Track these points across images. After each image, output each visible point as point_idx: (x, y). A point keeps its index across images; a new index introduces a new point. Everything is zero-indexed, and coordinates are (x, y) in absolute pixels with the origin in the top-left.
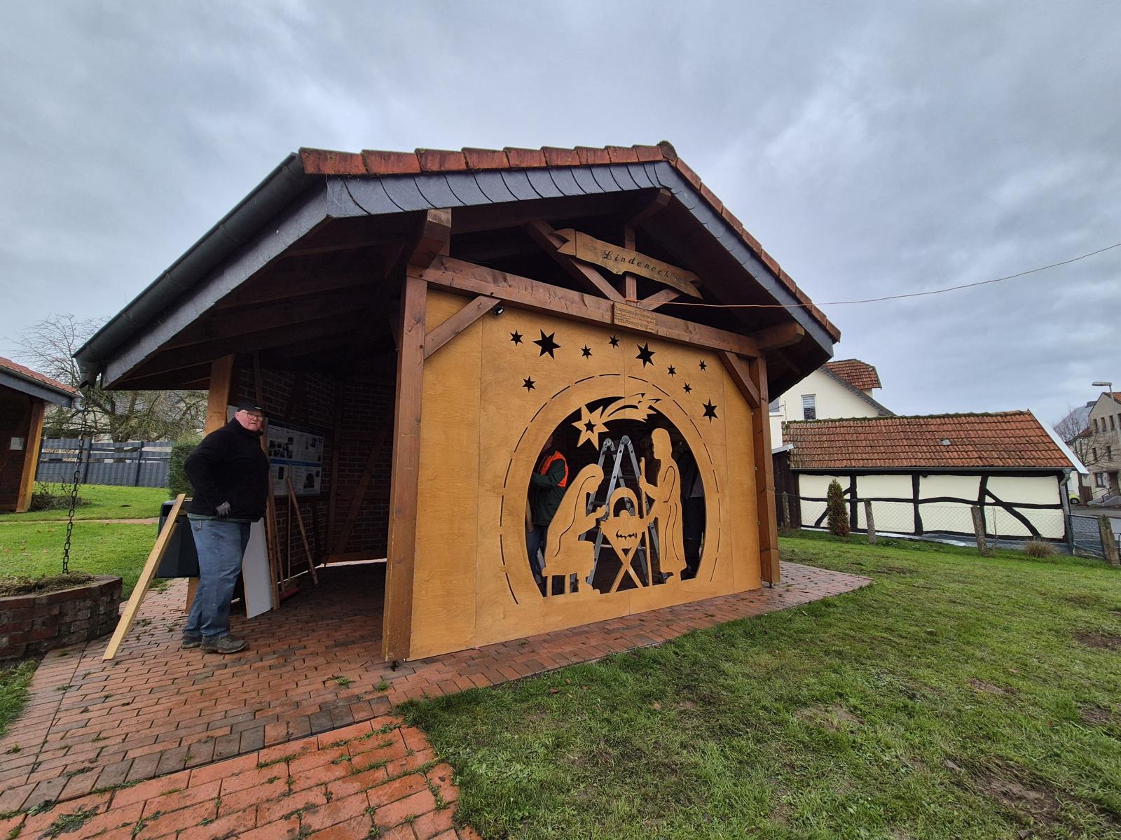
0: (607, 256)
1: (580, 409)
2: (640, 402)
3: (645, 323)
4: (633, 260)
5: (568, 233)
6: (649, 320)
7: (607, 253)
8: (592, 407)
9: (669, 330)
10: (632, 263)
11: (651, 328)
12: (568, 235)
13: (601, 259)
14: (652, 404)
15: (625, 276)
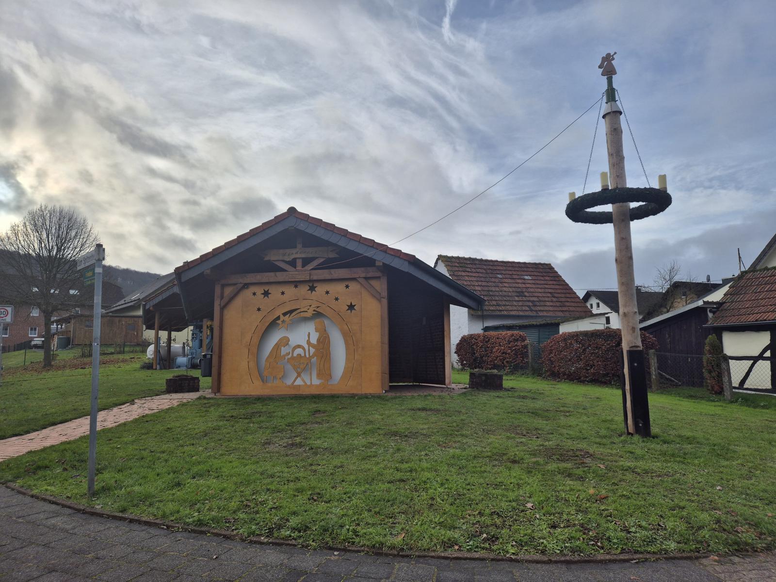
0: (284, 255)
1: (279, 316)
2: (308, 309)
3: (306, 276)
5: (268, 252)
7: (283, 253)
8: (285, 314)
10: (297, 253)
11: (308, 278)
13: (282, 257)
14: (315, 309)
15: (295, 260)
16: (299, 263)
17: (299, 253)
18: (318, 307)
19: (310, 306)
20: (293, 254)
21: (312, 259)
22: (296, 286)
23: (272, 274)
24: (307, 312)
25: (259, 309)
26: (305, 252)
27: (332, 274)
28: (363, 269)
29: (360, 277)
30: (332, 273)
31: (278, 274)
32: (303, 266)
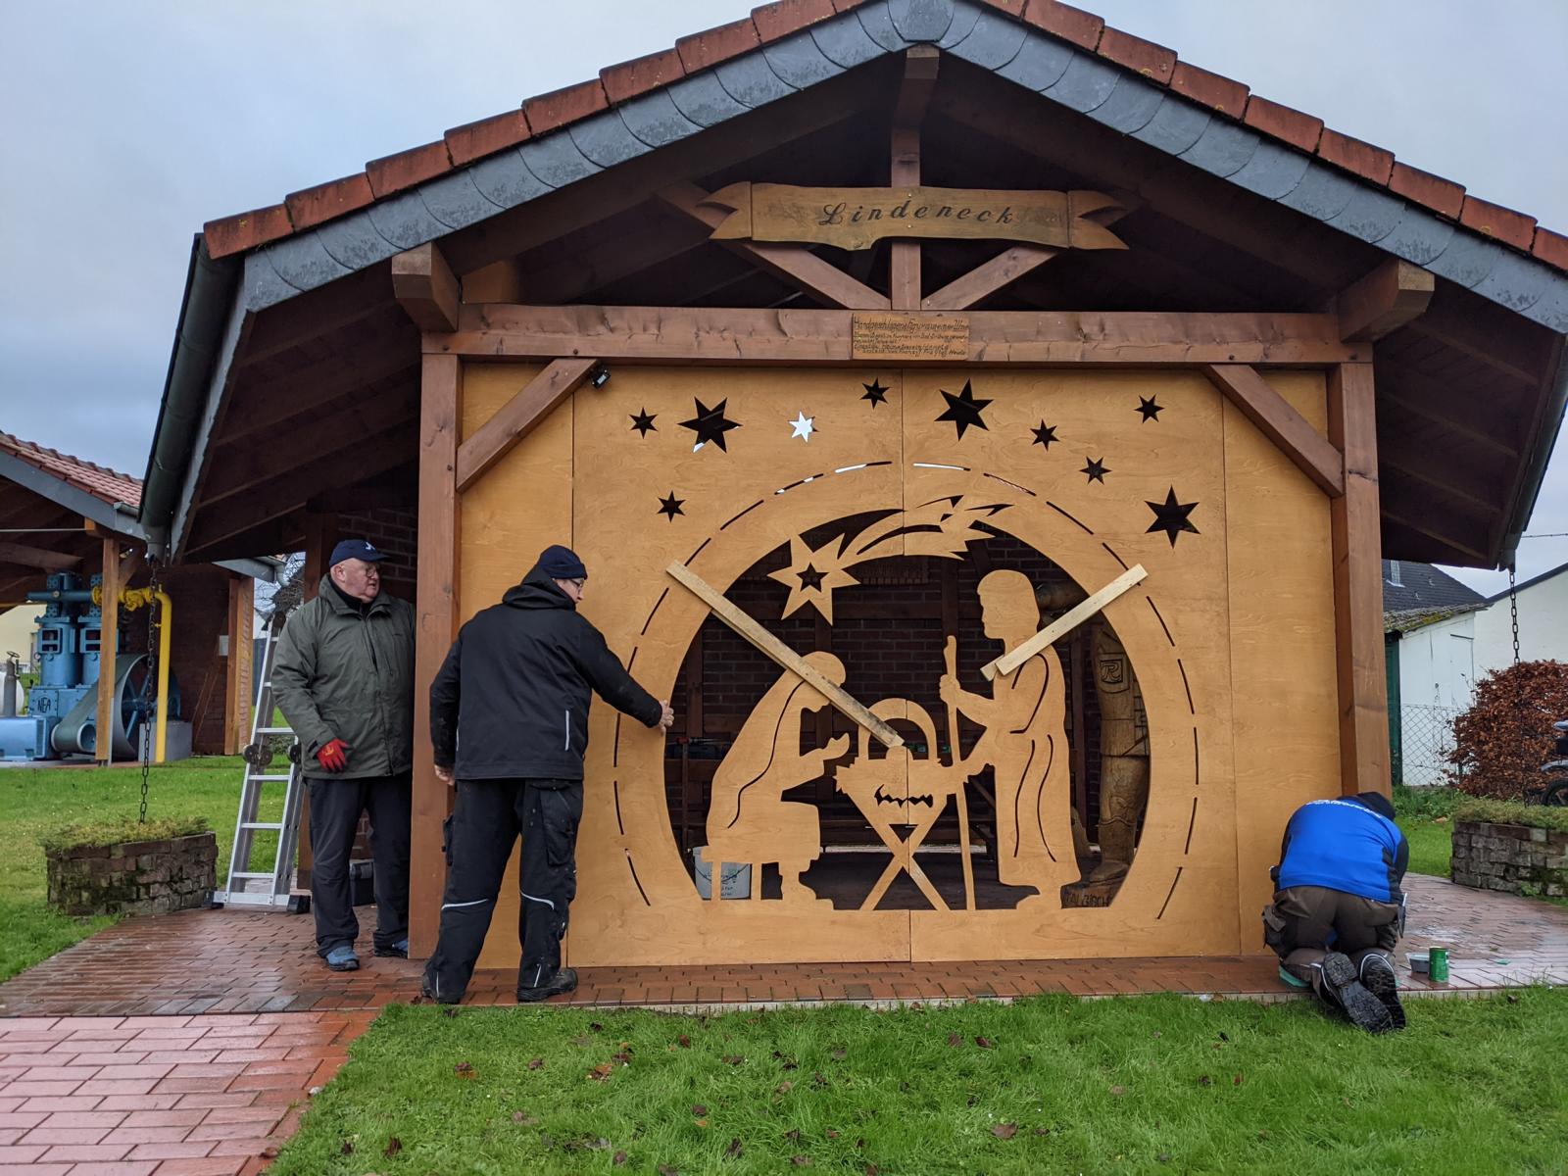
0: (830, 218)
1: (788, 544)
2: (945, 516)
3: (940, 342)
4: (904, 209)
5: (736, 194)
6: (951, 333)
7: (830, 210)
8: (816, 538)
9: (1016, 345)
10: (901, 215)
11: (962, 349)
12: (732, 198)
13: (814, 228)
14: (983, 516)
15: (884, 248)
16: (906, 266)
17: (910, 211)
18: (997, 508)
19: (955, 500)
20: (876, 214)
21: (983, 251)
22: (875, 395)
23: (758, 317)
24: (937, 529)
25: (671, 507)
26: (945, 211)
27: (1086, 338)
28: (1249, 319)
29: (1232, 363)
30: (1086, 330)
31: (791, 318)
32: (930, 285)
